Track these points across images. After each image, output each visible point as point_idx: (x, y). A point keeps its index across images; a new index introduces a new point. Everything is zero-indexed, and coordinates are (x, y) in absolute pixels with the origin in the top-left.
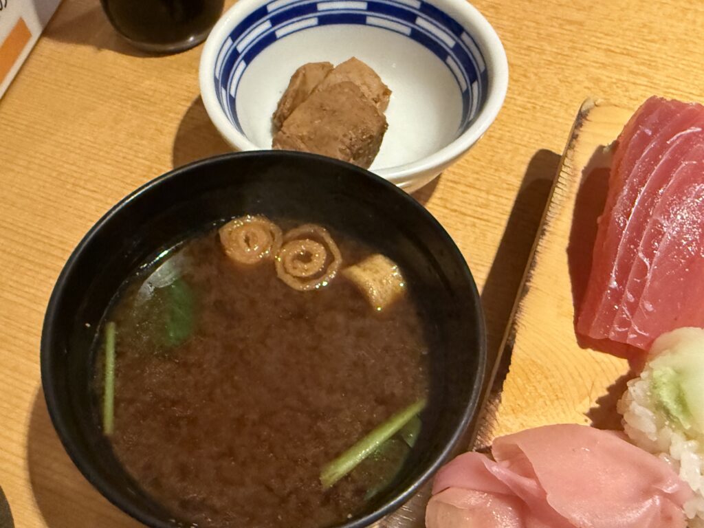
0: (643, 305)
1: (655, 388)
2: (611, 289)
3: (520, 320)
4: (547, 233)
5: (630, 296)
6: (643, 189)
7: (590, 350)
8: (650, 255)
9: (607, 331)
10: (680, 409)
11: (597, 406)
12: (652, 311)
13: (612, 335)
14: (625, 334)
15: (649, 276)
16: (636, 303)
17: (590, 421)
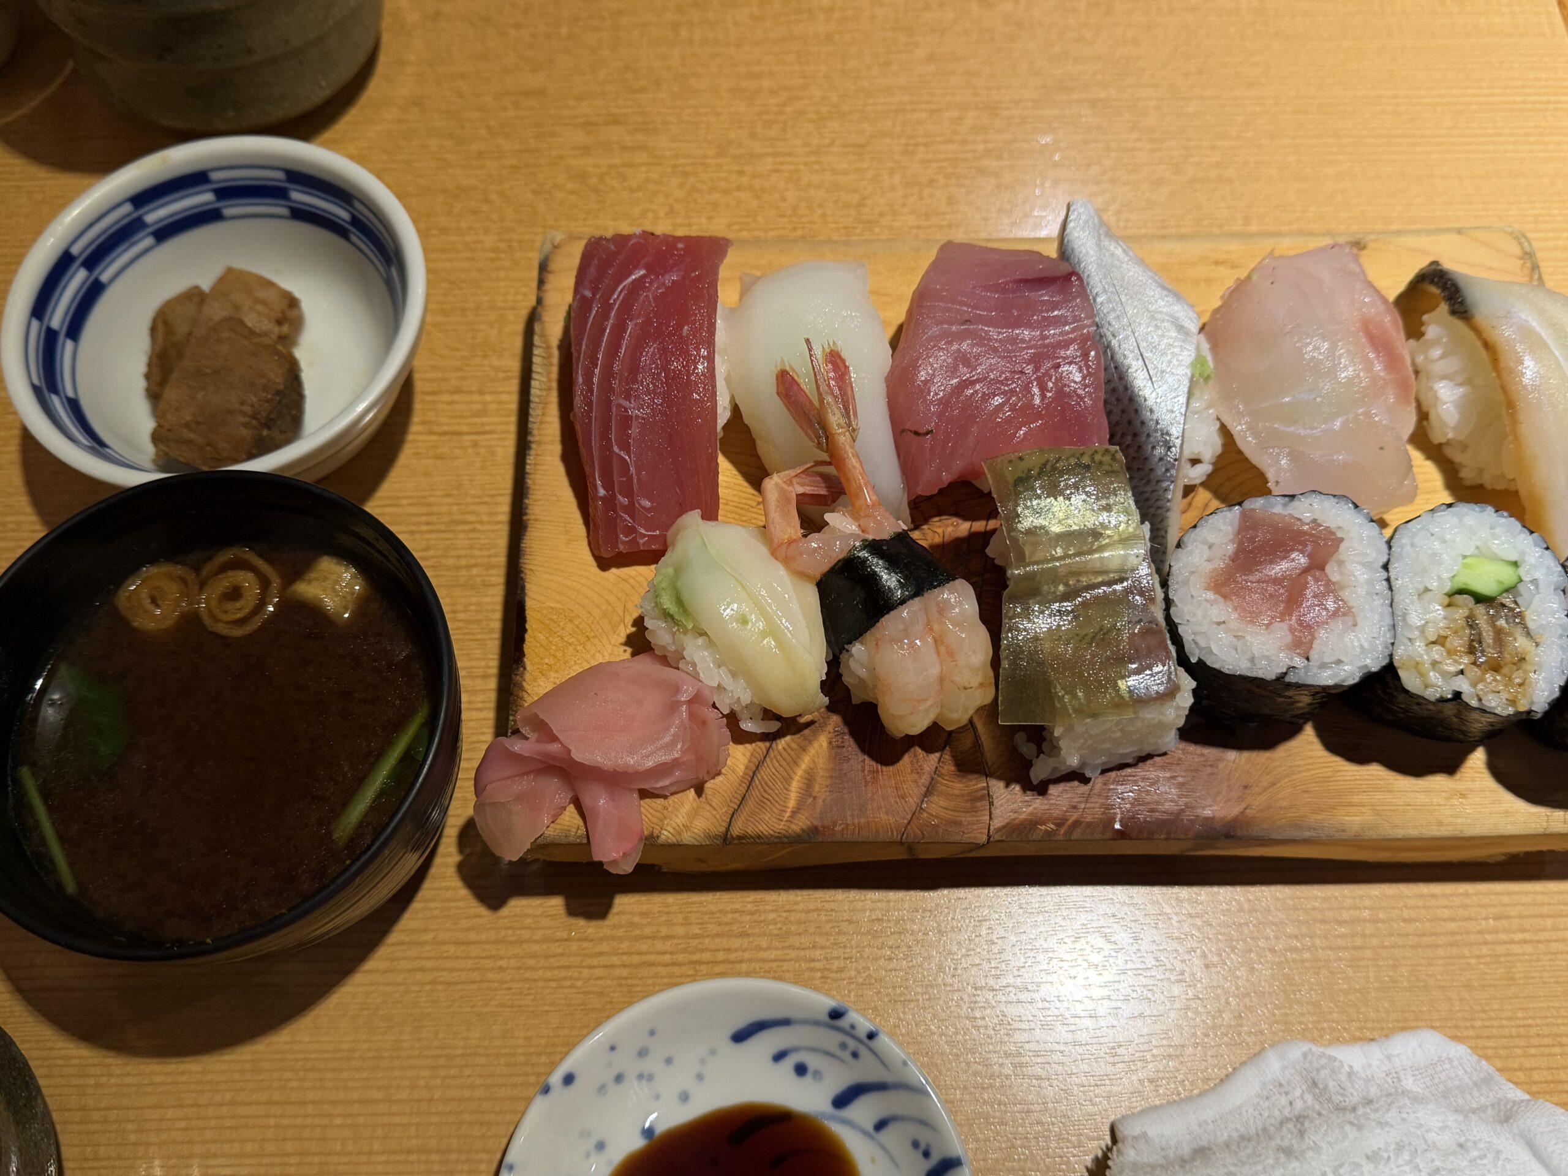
0: (639, 504)
1: (657, 596)
2: (601, 499)
4: (533, 446)
5: (625, 501)
6: (597, 371)
7: (614, 570)
8: (626, 447)
9: (615, 545)
10: (680, 610)
11: (634, 629)
12: (652, 506)
13: (621, 547)
14: (634, 540)
15: (632, 470)
16: (632, 503)
17: (629, 650)
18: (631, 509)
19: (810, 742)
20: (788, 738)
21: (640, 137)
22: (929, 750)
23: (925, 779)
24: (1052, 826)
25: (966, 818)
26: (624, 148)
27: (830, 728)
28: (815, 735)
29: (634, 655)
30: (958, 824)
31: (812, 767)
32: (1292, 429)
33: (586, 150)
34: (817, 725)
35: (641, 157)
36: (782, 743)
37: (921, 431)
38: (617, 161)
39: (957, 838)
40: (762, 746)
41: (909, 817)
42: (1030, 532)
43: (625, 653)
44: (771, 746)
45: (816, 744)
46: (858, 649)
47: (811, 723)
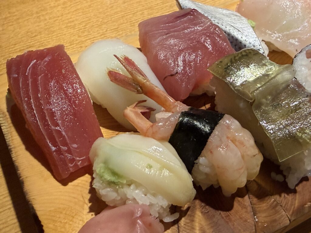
0: (73, 147)
2: (54, 151)
3: (30, 198)
5: (65, 148)
8: (57, 125)
10: (117, 177)
12: (78, 146)
13: (71, 170)
14: (76, 165)
15: (64, 133)
16: (69, 148)
17: (93, 213)
18: (69, 151)
20: (183, 219)
22: (242, 196)
23: (249, 209)
27: (198, 206)
30: (275, 221)
31: (201, 226)
34: (192, 208)
37: (173, 73)
40: (175, 228)
41: (254, 228)
44: (178, 226)
45: (196, 216)
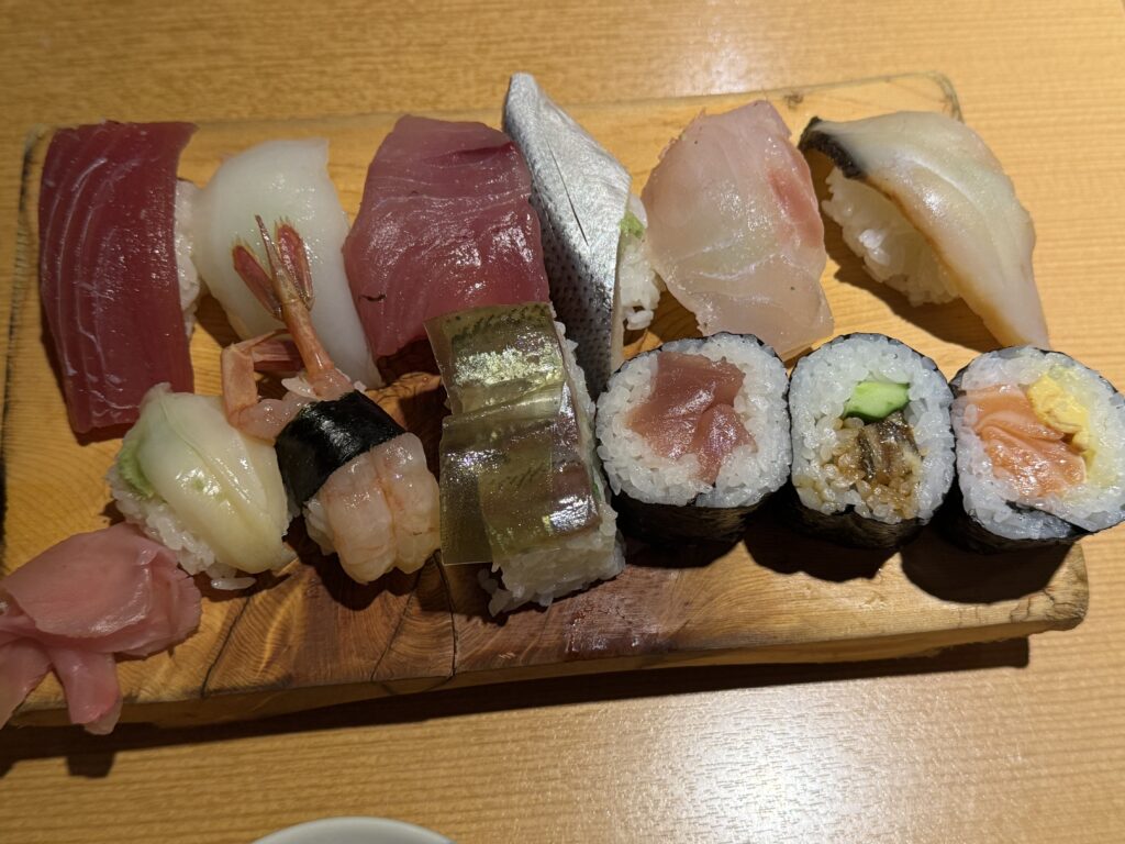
0: (109, 380)
1: (121, 469)
2: (71, 378)
5: (94, 379)
6: (60, 257)
7: (91, 445)
8: (91, 329)
9: (90, 421)
13: (95, 423)
14: (107, 414)
15: (99, 349)
16: (102, 380)
17: (108, 519)
18: (100, 386)
19: (286, 595)
20: (264, 592)
21: (225, 41)
22: (398, 593)
23: (394, 620)
24: (512, 654)
25: (432, 655)
26: (211, 52)
27: (305, 580)
28: (291, 589)
29: (112, 523)
30: (426, 659)
31: (287, 617)
32: (715, 275)
33: (172, 55)
34: (292, 577)
35: (225, 60)
36: (259, 597)
37: (374, 297)
38: (202, 64)
39: (423, 673)
40: (239, 602)
41: (379, 657)
42: (468, 385)
43: (102, 523)
44: (248, 601)
45: (291, 597)
46: (313, 504)
47: (286, 576)
